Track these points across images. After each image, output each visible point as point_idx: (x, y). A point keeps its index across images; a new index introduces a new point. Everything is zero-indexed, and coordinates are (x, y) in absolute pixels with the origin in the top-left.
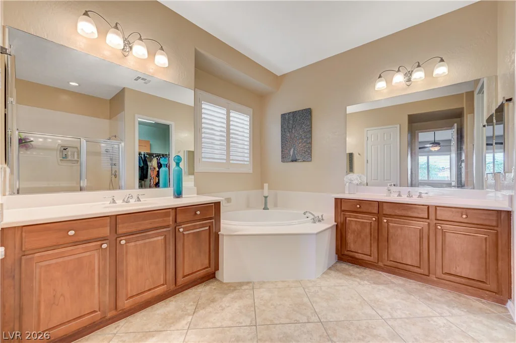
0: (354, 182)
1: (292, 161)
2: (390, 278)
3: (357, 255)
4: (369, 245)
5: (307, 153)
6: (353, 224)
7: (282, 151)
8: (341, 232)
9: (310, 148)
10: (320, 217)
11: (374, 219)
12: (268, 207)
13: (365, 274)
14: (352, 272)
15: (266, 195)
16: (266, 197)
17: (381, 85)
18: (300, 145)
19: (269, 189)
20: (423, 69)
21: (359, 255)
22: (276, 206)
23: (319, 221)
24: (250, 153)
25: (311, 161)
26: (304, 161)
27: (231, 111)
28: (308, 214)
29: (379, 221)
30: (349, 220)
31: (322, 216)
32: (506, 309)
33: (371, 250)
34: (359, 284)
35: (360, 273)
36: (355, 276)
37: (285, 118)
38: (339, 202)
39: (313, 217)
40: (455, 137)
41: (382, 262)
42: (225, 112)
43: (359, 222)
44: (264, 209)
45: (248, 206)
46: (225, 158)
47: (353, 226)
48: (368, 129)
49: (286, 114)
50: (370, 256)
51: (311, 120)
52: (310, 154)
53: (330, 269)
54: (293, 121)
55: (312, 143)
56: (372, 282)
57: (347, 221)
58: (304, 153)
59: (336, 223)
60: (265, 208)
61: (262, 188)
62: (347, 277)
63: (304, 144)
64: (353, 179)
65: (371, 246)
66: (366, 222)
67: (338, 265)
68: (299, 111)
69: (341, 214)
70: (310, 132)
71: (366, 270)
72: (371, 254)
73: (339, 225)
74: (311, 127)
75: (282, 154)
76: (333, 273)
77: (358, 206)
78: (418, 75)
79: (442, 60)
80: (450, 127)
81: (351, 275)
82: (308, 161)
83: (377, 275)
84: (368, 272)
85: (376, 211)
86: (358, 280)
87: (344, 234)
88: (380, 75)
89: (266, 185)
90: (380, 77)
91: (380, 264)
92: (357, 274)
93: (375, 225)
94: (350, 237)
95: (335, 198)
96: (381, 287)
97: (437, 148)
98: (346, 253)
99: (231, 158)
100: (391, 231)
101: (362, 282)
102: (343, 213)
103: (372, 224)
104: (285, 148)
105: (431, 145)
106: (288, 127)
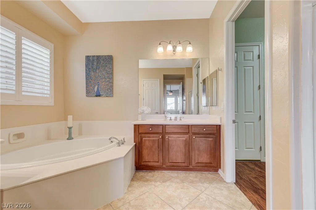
0: (145, 112)
1: (97, 96)
2: (170, 174)
3: (150, 164)
4: (157, 155)
5: (110, 90)
6: (147, 142)
7: (87, 87)
8: (138, 149)
9: (112, 86)
10: (123, 140)
11: (161, 137)
12: (73, 136)
13: (156, 176)
14: (147, 177)
15: (70, 126)
16: (70, 128)
17: (160, 49)
18: (103, 83)
19: (73, 120)
20: (181, 45)
21: (152, 163)
22: (80, 134)
23: (123, 144)
24: (51, 86)
25: (113, 96)
26: (107, 96)
27: (23, 38)
28: (112, 140)
29: (163, 138)
30: (144, 140)
31: (124, 139)
32: (218, 174)
33: (158, 158)
34: (155, 186)
35: (153, 176)
36: (151, 181)
37: (90, 60)
38: (137, 127)
39: (118, 141)
40: (181, 89)
41: (165, 164)
42: (14, 36)
43: (151, 140)
44: (68, 139)
45: (49, 138)
46: (14, 89)
47: (147, 143)
48: (144, 80)
49: (91, 56)
50: (158, 162)
51: (112, 64)
52: (112, 91)
53: (132, 180)
54: (97, 63)
55: (114, 82)
56: (161, 181)
57: (143, 140)
58: (107, 90)
59: (135, 143)
60: (70, 138)
61: (66, 119)
62: (146, 183)
63: (107, 83)
64: (144, 110)
65: (158, 156)
66: (156, 140)
67: (137, 174)
68: (102, 56)
69: (138, 136)
70: (112, 74)
71: (155, 172)
72: (158, 160)
73: (137, 145)
74: (113, 70)
75: (86, 90)
76: (136, 184)
77: (151, 129)
78: (179, 49)
79: (190, 43)
80: (179, 83)
81: (147, 180)
82: (110, 97)
83: (162, 174)
84: (157, 174)
85: (161, 132)
86: (153, 183)
87: (141, 150)
88: (160, 43)
89: (70, 117)
90: (160, 44)
91: (164, 166)
92: (151, 178)
93: (161, 141)
94: (145, 152)
95: (134, 125)
96: (168, 183)
97: (171, 94)
98: (142, 163)
99: (23, 90)
100: (170, 143)
101: (156, 184)
102: (140, 135)
103: (160, 140)
104: (90, 85)
105: (169, 92)
106: (92, 67)
